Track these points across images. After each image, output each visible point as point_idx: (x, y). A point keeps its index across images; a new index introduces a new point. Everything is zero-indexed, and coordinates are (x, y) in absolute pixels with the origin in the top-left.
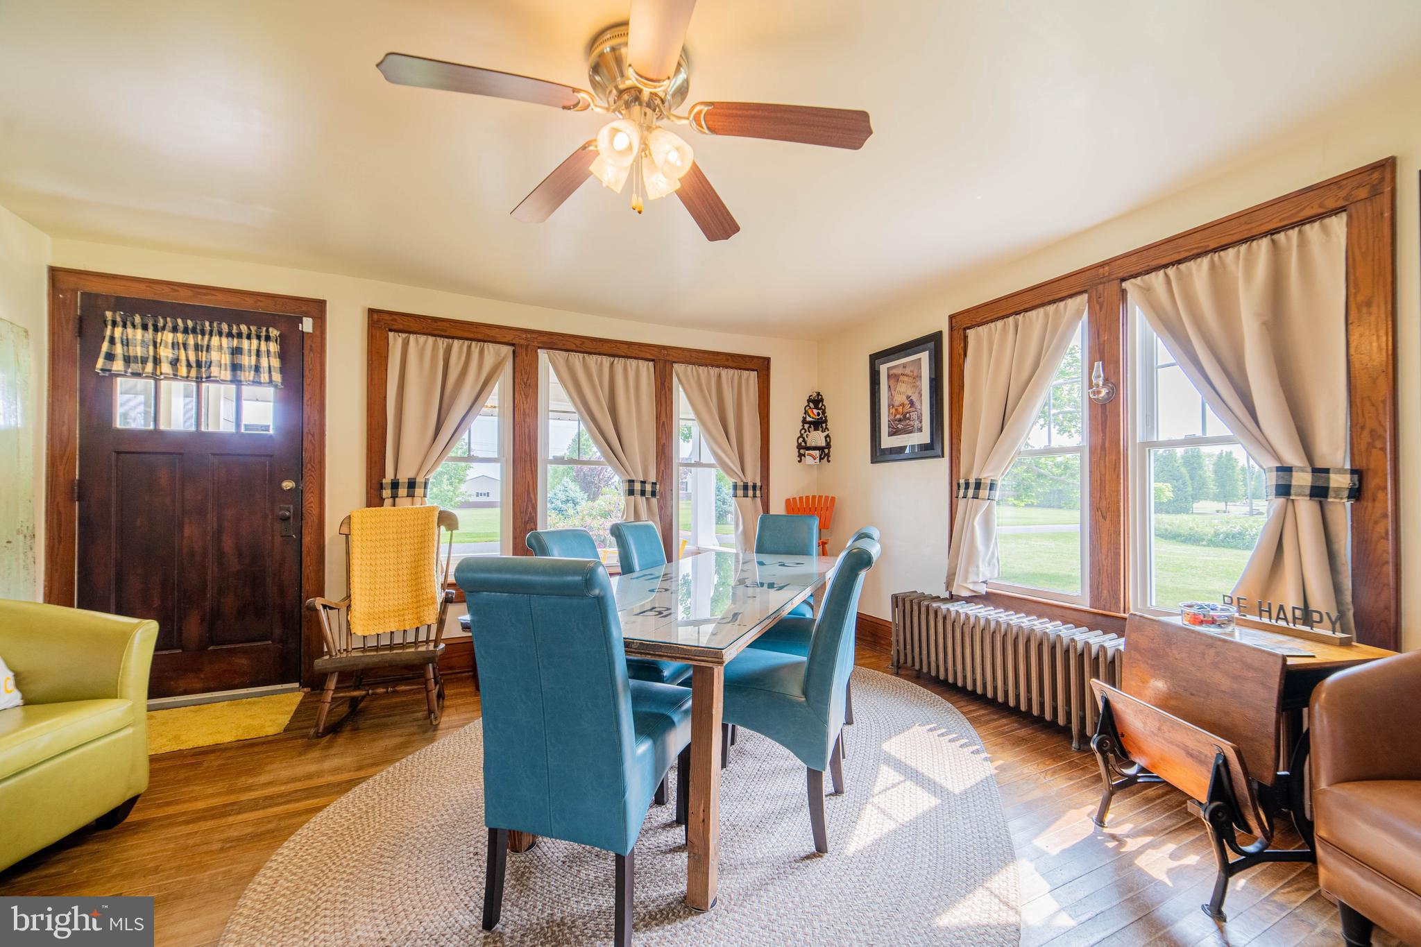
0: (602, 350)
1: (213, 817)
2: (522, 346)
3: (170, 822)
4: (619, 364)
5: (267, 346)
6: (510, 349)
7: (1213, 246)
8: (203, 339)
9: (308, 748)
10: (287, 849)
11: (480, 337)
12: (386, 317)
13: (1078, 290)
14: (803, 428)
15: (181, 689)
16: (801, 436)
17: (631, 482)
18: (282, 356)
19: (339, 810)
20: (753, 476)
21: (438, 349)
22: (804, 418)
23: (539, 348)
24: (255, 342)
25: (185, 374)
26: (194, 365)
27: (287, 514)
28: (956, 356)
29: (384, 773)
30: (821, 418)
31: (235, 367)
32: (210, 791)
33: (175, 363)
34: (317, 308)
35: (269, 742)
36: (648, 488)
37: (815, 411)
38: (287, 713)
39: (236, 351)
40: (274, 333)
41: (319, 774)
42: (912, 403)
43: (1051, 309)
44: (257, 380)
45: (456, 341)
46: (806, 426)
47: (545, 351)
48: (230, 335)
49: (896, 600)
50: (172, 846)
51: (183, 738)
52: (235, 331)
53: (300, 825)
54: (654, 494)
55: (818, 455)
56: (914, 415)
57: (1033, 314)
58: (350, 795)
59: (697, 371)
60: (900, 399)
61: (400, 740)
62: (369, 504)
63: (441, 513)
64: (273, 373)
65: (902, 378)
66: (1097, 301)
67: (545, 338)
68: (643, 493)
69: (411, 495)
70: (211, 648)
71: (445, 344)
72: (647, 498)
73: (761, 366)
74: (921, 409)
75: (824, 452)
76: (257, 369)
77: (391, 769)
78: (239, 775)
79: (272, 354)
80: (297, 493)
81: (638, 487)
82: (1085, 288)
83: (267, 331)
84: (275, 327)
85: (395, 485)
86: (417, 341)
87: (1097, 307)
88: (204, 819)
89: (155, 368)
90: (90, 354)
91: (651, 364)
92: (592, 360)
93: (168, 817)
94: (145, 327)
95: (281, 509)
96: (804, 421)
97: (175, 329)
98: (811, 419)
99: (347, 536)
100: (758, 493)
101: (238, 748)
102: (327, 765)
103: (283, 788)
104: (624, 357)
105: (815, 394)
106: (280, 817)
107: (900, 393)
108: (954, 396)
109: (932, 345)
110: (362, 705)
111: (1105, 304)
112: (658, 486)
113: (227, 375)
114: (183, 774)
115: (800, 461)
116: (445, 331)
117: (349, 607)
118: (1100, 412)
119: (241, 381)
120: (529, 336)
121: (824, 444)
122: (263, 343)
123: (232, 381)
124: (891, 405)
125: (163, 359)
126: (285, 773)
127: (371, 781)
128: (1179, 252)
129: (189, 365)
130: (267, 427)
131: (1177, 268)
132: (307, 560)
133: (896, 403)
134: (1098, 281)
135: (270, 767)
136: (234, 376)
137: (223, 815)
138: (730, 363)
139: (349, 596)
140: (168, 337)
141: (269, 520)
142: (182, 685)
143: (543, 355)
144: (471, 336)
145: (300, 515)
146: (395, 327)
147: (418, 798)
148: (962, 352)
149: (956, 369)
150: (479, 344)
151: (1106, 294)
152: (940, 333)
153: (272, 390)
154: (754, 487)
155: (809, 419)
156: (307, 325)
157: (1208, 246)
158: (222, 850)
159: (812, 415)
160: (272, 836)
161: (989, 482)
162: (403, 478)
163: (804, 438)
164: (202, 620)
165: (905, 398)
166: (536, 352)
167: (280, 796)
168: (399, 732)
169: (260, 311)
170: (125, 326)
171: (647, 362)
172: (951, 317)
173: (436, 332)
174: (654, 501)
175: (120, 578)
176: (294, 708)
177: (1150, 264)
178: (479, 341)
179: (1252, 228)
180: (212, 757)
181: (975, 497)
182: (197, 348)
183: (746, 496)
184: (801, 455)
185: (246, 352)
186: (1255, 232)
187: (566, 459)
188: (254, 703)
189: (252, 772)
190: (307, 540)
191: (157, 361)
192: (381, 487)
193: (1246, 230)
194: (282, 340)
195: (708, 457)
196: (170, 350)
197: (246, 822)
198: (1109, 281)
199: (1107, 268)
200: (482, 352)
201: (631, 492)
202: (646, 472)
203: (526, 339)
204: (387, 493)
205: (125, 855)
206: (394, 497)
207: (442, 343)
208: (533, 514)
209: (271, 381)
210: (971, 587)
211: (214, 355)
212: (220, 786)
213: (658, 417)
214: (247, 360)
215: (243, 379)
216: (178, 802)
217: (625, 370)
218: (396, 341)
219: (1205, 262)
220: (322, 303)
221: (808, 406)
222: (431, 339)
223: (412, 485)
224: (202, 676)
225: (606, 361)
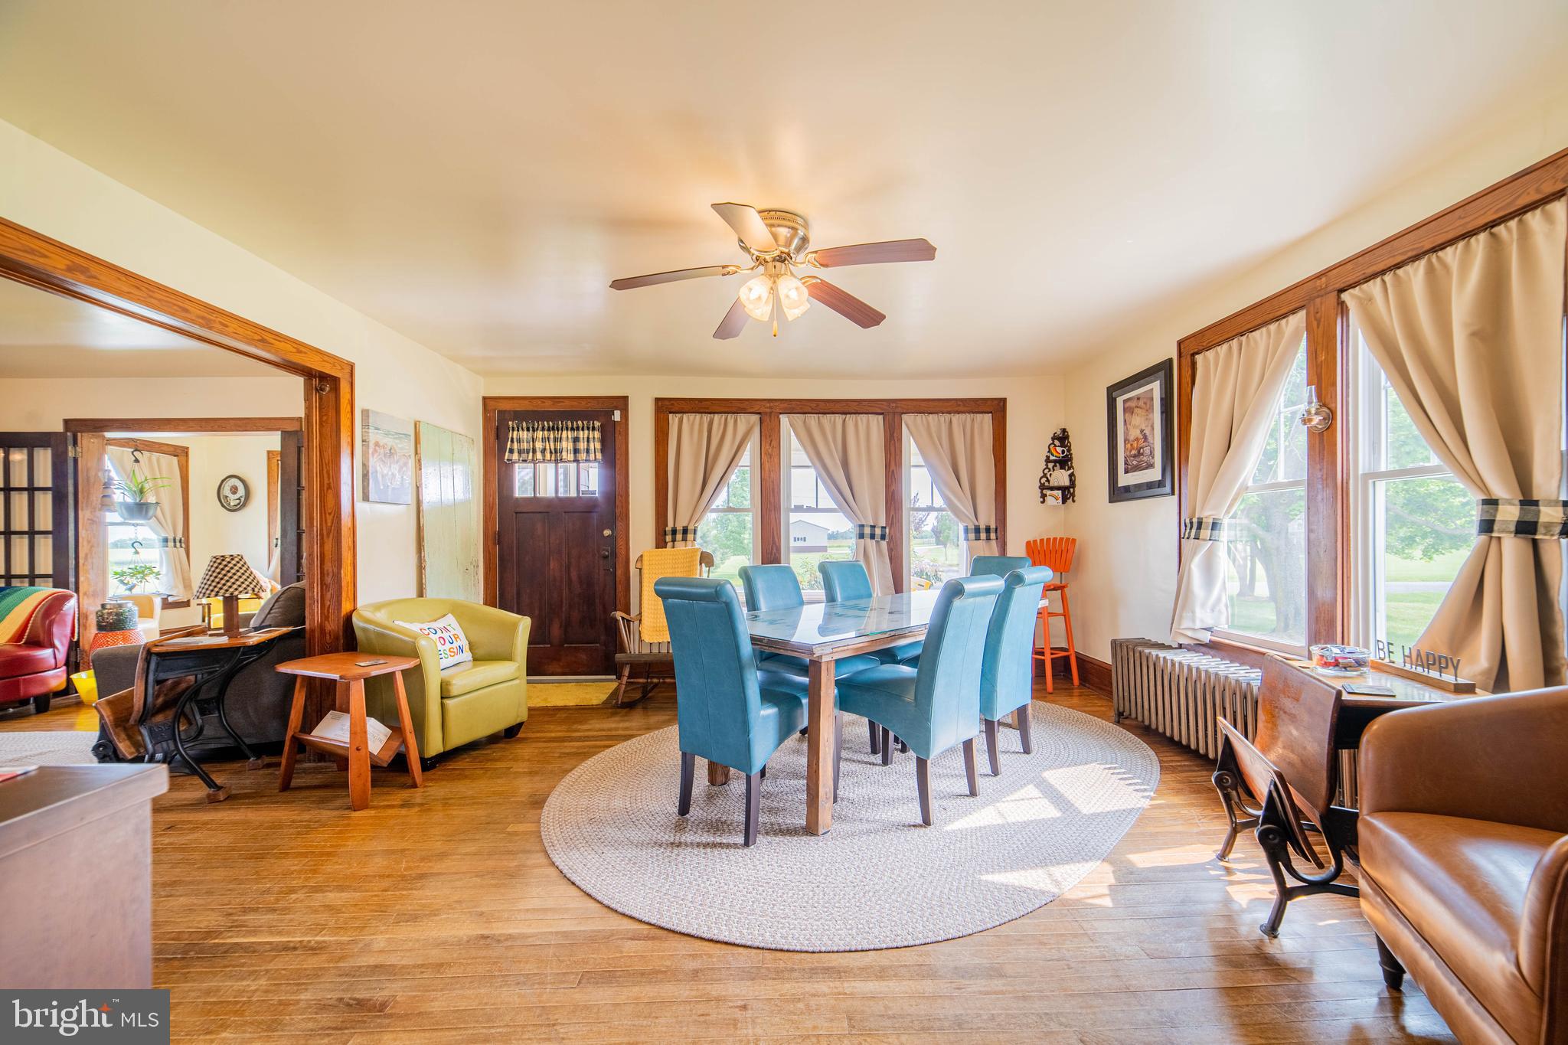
0: (834, 410)
1: (557, 742)
2: (766, 413)
3: (538, 740)
4: (850, 420)
5: (594, 435)
6: (757, 417)
7: (1428, 246)
8: (558, 433)
9: (613, 714)
10: (590, 762)
11: (734, 410)
12: (667, 403)
13: (1297, 305)
14: (1047, 468)
15: (551, 672)
16: (1045, 475)
17: (862, 526)
18: (603, 441)
19: (620, 749)
20: (987, 518)
21: (703, 423)
22: (1048, 457)
23: (781, 413)
24: (586, 432)
25: (549, 459)
26: (553, 452)
27: (607, 553)
28: (1184, 385)
29: (652, 734)
30: (1067, 456)
31: (576, 451)
32: (559, 729)
33: (543, 451)
34: (622, 402)
35: (593, 709)
36: (878, 532)
37: (1059, 449)
38: (606, 693)
39: (576, 440)
40: (597, 424)
41: (616, 729)
42: (1145, 438)
43: (1273, 327)
44: (588, 459)
45: (716, 415)
46: (1051, 465)
47: (786, 415)
48: (572, 429)
49: (1116, 645)
50: (536, 751)
51: (549, 700)
52: (575, 426)
53: (599, 752)
54: (883, 537)
55: (1060, 495)
56: (1147, 451)
57: (1256, 334)
58: (630, 742)
59: (927, 419)
60: (1135, 433)
61: (667, 717)
62: (658, 547)
63: (702, 553)
64: (597, 454)
65: (1136, 410)
66: (1315, 317)
67: (786, 405)
68: (872, 536)
69: (684, 539)
70: (566, 645)
71: (708, 419)
72: (877, 542)
73: (997, 409)
74: (1153, 444)
75: (1068, 493)
76: (588, 451)
77: (656, 732)
78: (574, 723)
79: (596, 439)
80: (613, 538)
81: (867, 530)
82: (1302, 304)
83: (593, 423)
84: (597, 420)
85: (674, 532)
86: (689, 419)
87: (1315, 323)
88: (553, 741)
89: (533, 456)
90: (502, 450)
91: (881, 417)
92: (826, 419)
93: (537, 738)
94: (528, 430)
95: (604, 550)
96: (1048, 460)
97: (543, 429)
98: (1054, 458)
99: (640, 569)
100: (993, 535)
101: (576, 709)
102: (621, 725)
103: (595, 733)
104: (855, 413)
105: (1059, 432)
106: (589, 747)
107: (1135, 427)
108: (1183, 428)
109: (1162, 374)
110: (650, 695)
111: (1322, 320)
112: (887, 530)
113: (571, 457)
114: (547, 719)
115: (1043, 502)
116: (708, 408)
117: (640, 620)
118: (1317, 442)
119: (578, 461)
120: (772, 404)
121: (1067, 483)
122: (591, 432)
123: (574, 461)
124: (1126, 441)
125: (537, 450)
126: (598, 726)
127: (643, 737)
128: (1394, 256)
129: (551, 452)
130: (594, 493)
131: (1395, 273)
132: (620, 588)
133: (1132, 438)
134: (1316, 294)
135: (591, 722)
136: (575, 457)
137: (563, 741)
138: (961, 408)
139: (641, 613)
140: (540, 434)
141: (596, 558)
142: (551, 668)
143: (784, 420)
144: (726, 410)
145: (614, 554)
146: (673, 410)
147: (667, 749)
148: (1189, 379)
149: (1184, 401)
150: (733, 415)
151: (1323, 309)
152: (1170, 360)
153: (596, 464)
154: (988, 530)
155: (1052, 458)
156: (617, 416)
157: (1423, 247)
158: (559, 757)
159: (1055, 454)
160: (584, 755)
161: (1211, 521)
162: (679, 528)
163: (1047, 478)
164: (560, 627)
165: (1138, 432)
166: (778, 417)
167: (593, 737)
168: (669, 713)
169: (590, 409)
170: (518, 430)
171: (877, 416)
172: (1180, 343)
173: (702, 410)
174: (884, 544)
175: (518, 594)
176: (611, 691)
177: (1366, 271)
178: (734, 413)
179: (1467, 223)
180: (562, 712)
181: (1197, 538)
182: (555, 440)
183: (978, 538)
184: (1044, 496)
185: (581, 440)
186: (1470, 227)
187: (805, 507)
188: (589, 686)
189: (581, 723)
190: (619, 572)
191: (534, 451)
192: (665, 534)
193: (1460, 226)
194: (603, 430)
195: (939, 502)
196: (541, 443)
197: (573, 747)
198: (1326, 294)
199: (1324, 279)
200: (736, 421)
201: (861, 536)
202: (876, 516)
203: (770, 407)
204: (669, 538)
205: (515, 751)
206: (674, 541)
207: (706, 418)
208: (777, 555)
209: (596, 459)
210: (1189, 633)
211: (564, 444)
212: (564, 727)
213: (887, 466)
214: (582, 446)
215: (580, 459)
216: (542, 732)
217: (856, 426)
218: (674, 420)
219: (1422, 264)
220: (625, 399)
221: (1053, 443)
222: (698, 416)
223: (685, 531)
224: (561, 664)
225: (839, 418)
